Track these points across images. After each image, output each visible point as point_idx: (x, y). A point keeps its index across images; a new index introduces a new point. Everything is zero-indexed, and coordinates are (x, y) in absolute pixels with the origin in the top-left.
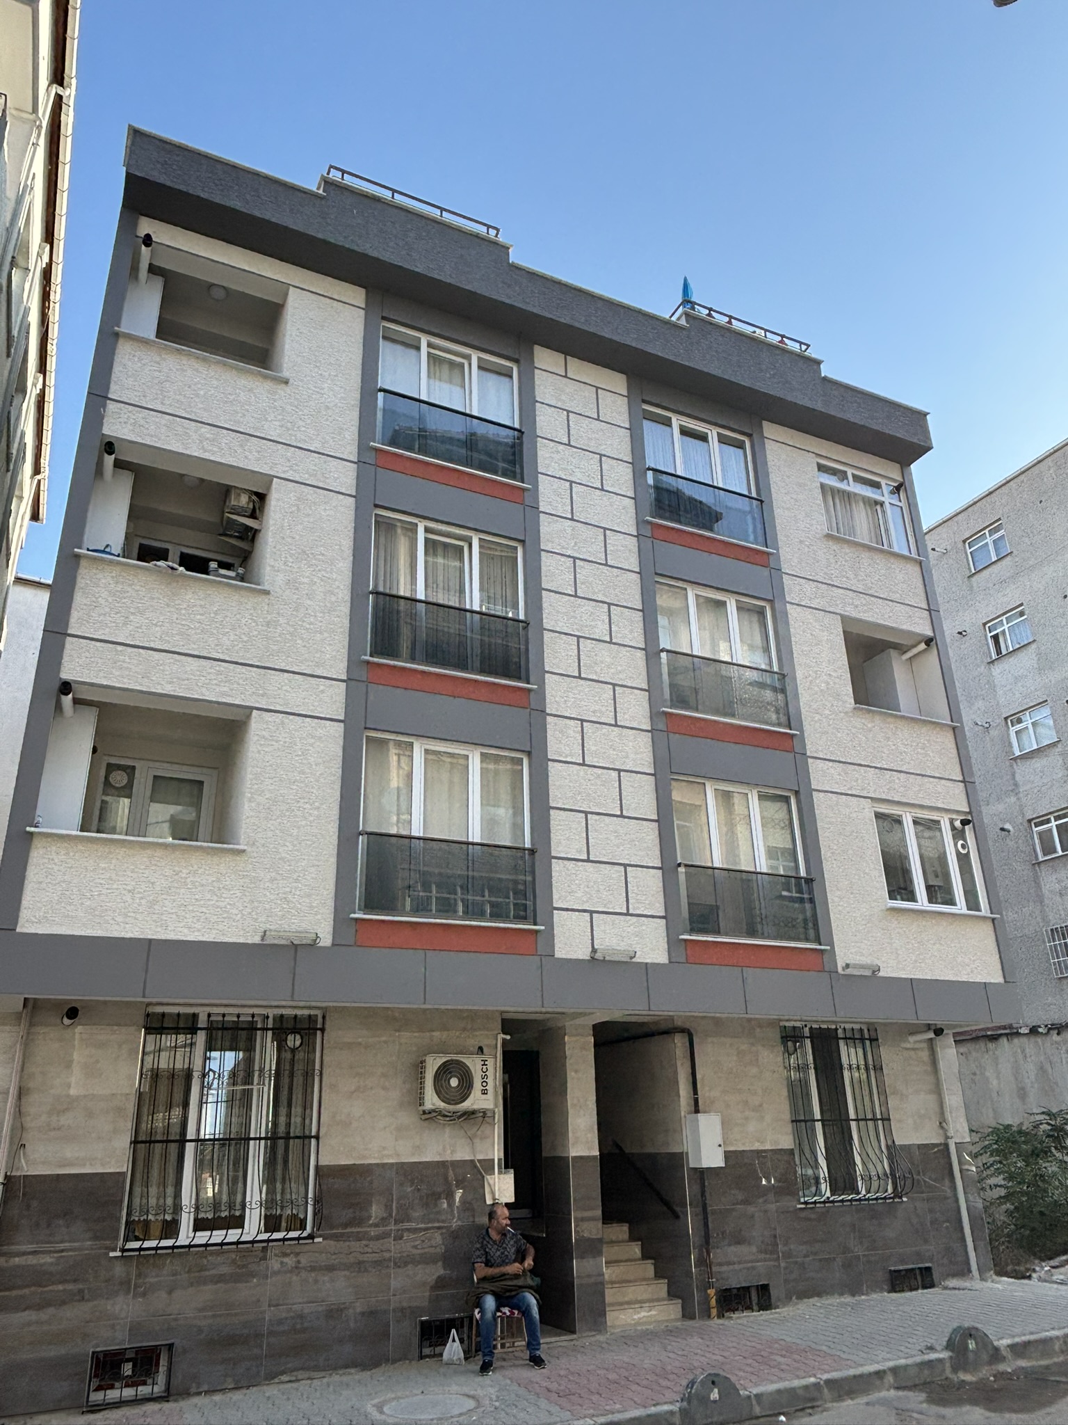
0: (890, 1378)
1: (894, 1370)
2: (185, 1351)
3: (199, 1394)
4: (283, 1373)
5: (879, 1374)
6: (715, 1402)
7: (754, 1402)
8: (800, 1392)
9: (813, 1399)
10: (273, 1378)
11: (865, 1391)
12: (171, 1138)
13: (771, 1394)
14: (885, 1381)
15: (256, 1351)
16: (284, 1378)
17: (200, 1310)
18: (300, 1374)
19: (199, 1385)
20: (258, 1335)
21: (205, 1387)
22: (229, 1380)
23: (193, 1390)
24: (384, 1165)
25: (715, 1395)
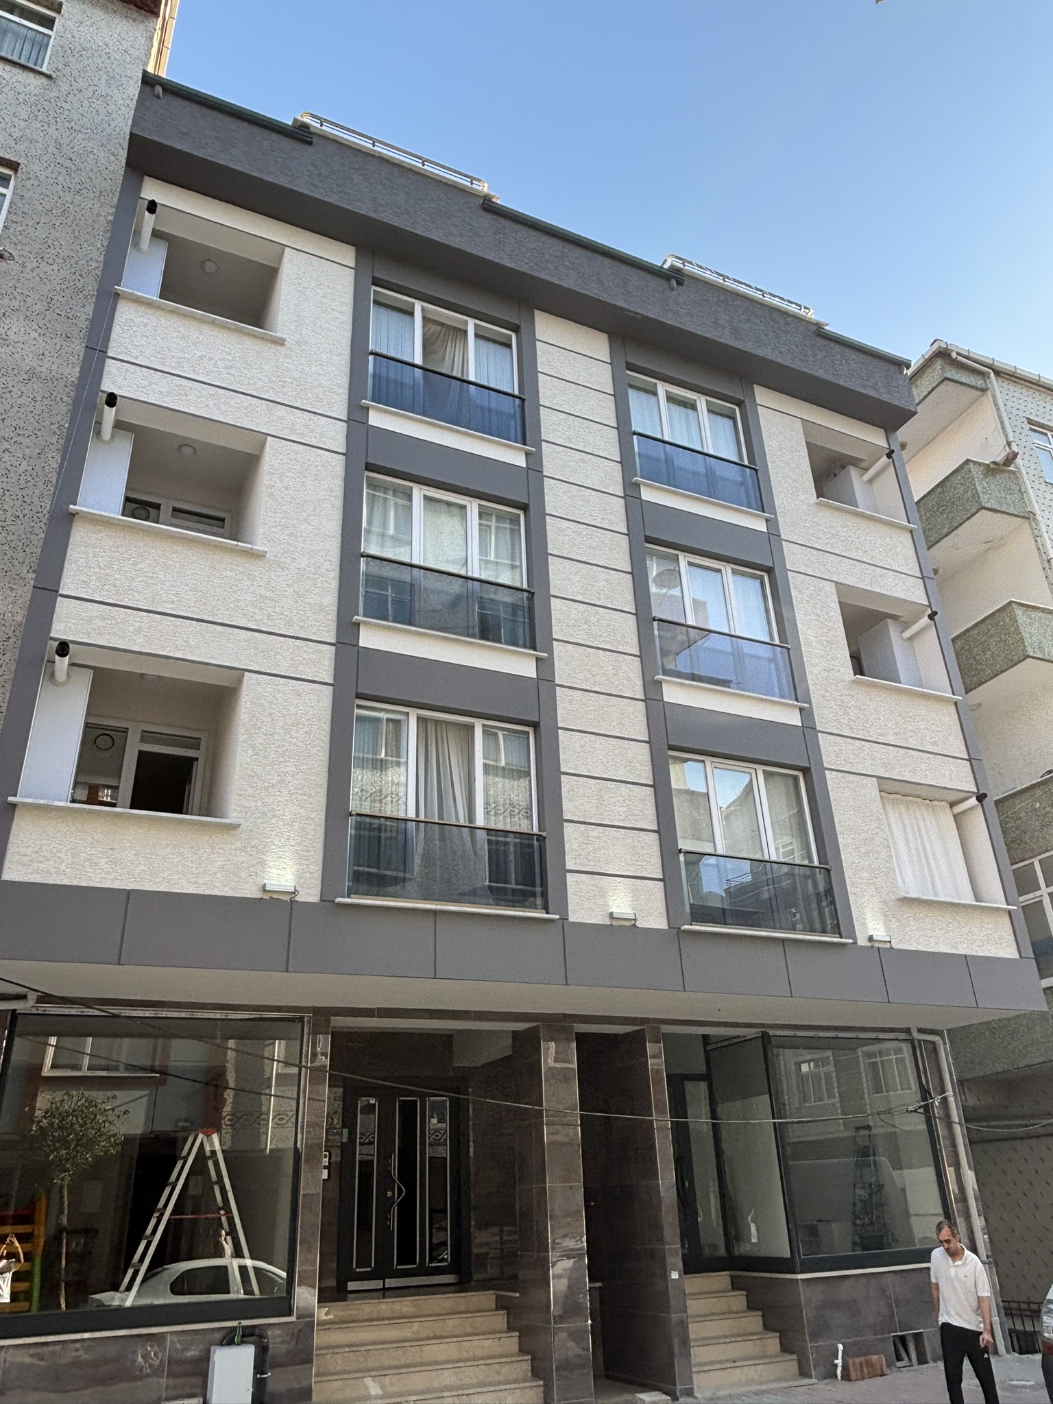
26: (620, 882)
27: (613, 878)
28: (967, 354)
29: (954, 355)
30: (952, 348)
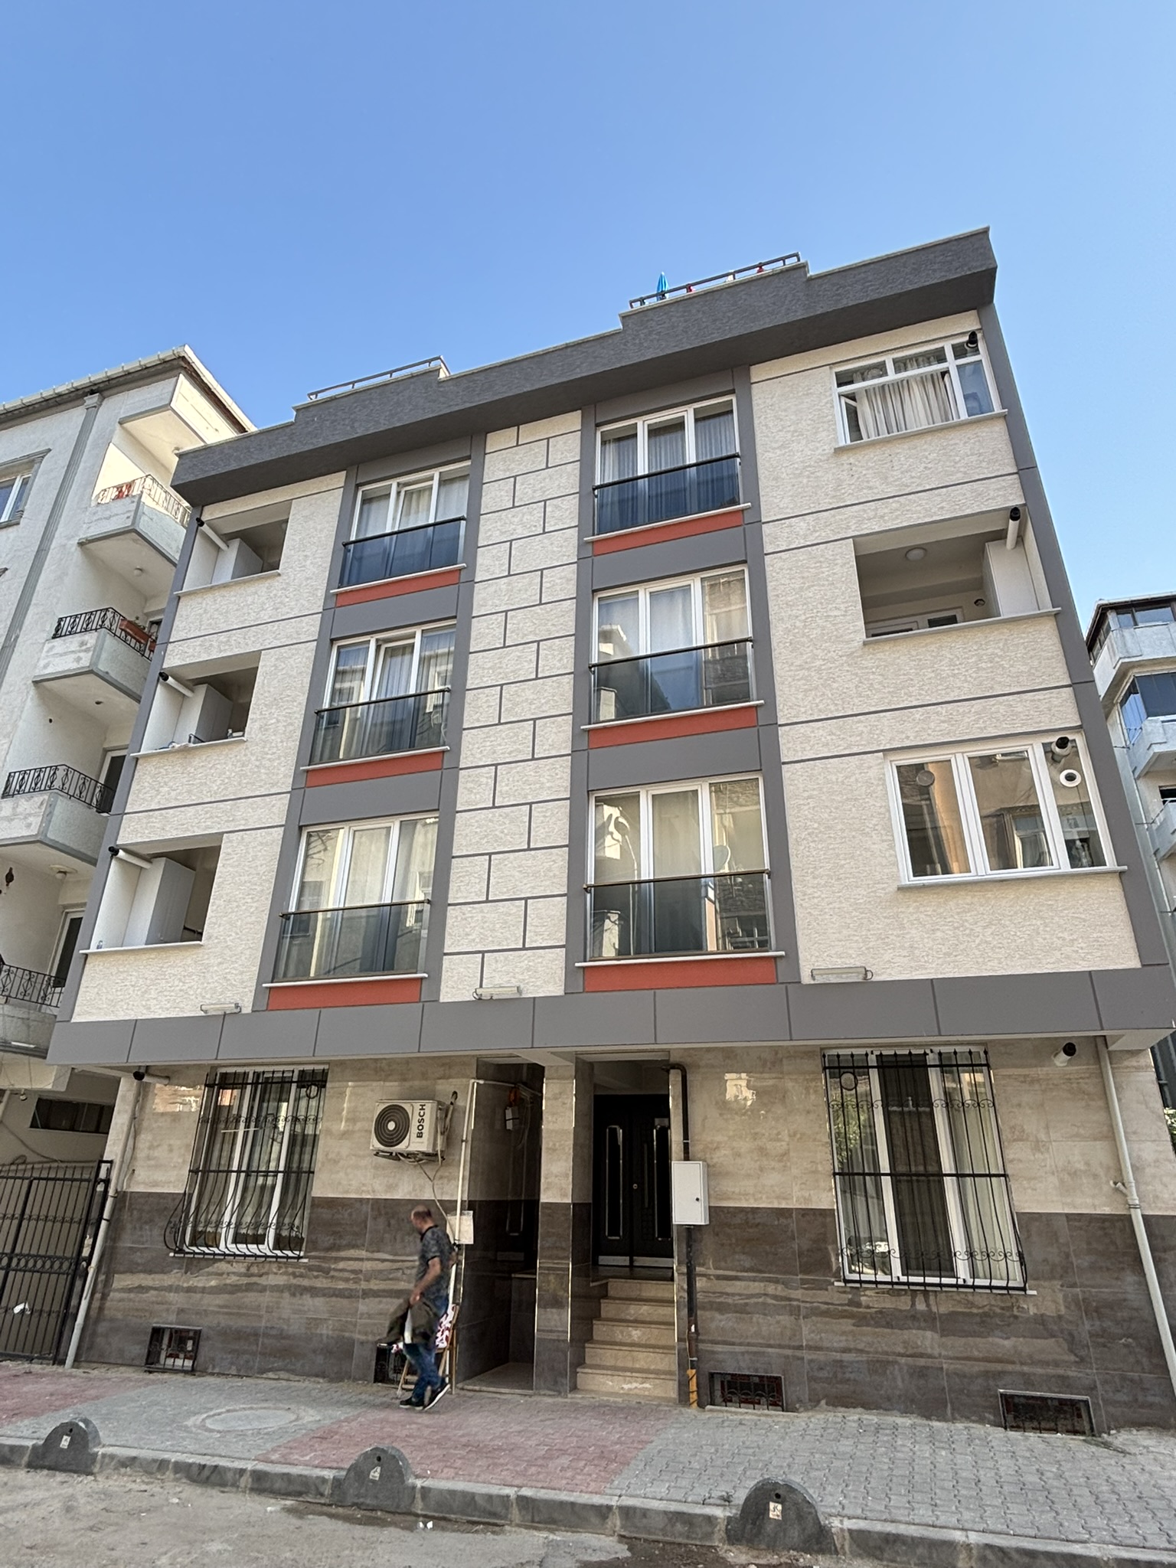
0: (616, 1521)
1: (627, 1512)
2: (208, 1338)
3: (212, 1374)
4: (270, 1370)
5: (604, 1512)
6: (373, 1481)
7: (418, 1496)
8: (480, 1501)
9: (494, 1515)
10: (263, 1373)
11: (573, 1527)
12: (221, 1169)
13: (441, 1491)
14: (609, 1523)
15: (254, 1348)
16: (271, 1375)
17: (220, 1307)
18: (283, 1375)
19: (214, 1367)
20: (256, 1335)
21: (217, 1370)
22: (234, 1367)
23: (210, 1371)
24: (361, 1200)
25: (375, 1474)
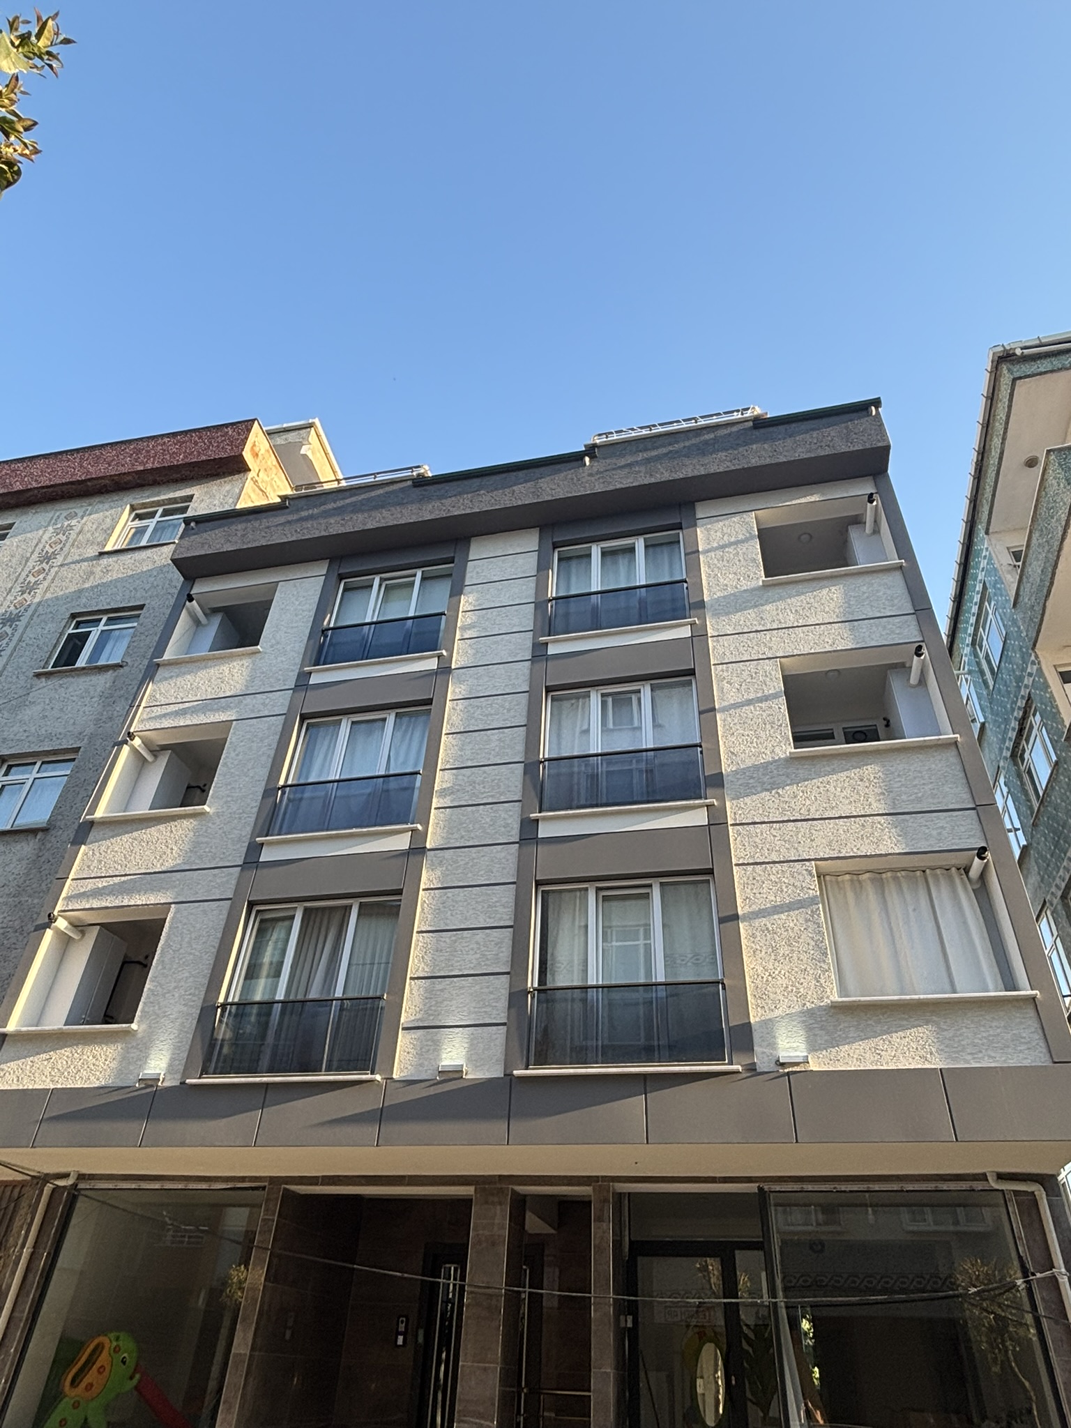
26: (457, 1033)
27: (451, 1030)
28: (1038, 342)
29: (1018, 352)
30: (1013, 346)
